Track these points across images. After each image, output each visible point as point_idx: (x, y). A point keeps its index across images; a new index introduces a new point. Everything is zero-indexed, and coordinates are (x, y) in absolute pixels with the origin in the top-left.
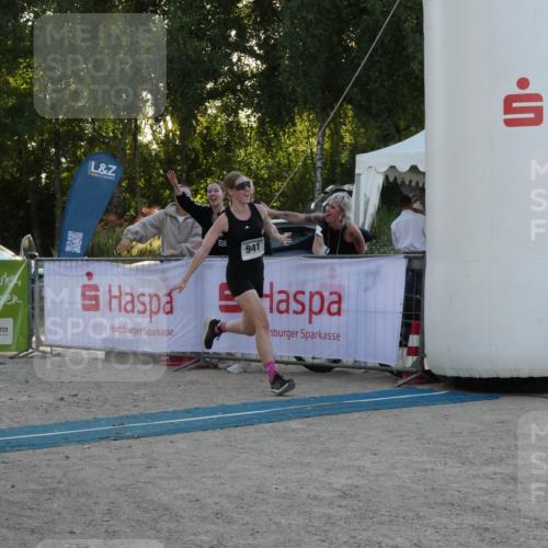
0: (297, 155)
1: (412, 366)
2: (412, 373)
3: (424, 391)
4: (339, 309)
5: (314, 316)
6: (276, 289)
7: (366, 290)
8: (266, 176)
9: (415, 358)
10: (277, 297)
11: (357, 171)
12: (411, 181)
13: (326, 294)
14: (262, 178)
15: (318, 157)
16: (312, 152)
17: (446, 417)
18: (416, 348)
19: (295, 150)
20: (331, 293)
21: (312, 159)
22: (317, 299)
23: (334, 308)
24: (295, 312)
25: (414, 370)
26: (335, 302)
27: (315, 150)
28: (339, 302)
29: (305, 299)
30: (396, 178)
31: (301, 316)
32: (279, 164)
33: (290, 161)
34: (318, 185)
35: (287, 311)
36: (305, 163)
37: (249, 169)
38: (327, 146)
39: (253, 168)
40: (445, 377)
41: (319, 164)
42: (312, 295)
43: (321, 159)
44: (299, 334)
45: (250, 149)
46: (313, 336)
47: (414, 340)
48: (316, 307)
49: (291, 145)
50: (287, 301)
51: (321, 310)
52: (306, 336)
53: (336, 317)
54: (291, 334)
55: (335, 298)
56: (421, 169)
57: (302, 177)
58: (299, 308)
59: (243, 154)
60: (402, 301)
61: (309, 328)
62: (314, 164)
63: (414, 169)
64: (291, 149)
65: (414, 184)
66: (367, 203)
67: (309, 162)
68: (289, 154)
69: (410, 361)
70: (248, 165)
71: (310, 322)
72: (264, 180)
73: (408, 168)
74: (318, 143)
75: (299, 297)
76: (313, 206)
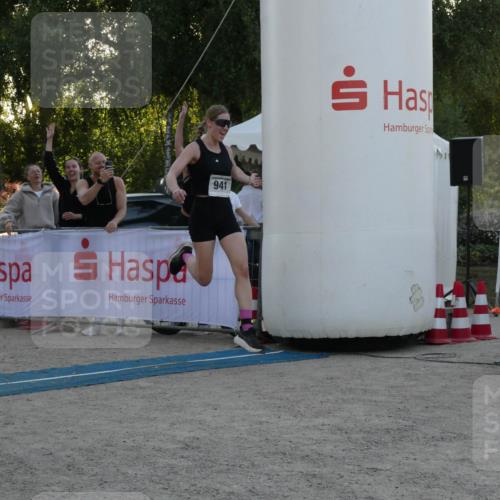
0: (148, 135)
4: (184, 276)
5: (161, 283)
8: (119, 154)
12: (250, 160)
14: (116, 156)
15: (168, 136)
16: (162, 133)
18: (255, 312)
19: (146, 131)
21: (162, 138)
22: (164, 267)
23: (180, 276)
27: (164, 130)
28: (184, 270)
29: (154, 267)
30: (236, 157)
32: (131, 142)
33: (142, 141)
34: (168, 162)
36: (155, 142)
37: (104, 147)
39: (108, 146)
40: (280, 338)
41: (168, 143)
42: (160, 264)
45: (105, 129)
46: (161, 301)
48: (163, 275)
49: (142, 126)
51: (167, 278)
52: (154, 301)
53: (182, 283)
56: (259, 147)
57: (153, 156)
59: (98, 134)
61: (157, 294)
62: (164, 143)
63: (253, 148)
64: (142, 129)
65: (253, 162)
67: (159, 141)
68: (141, 134)
70: (103, 143)
71: (158, 288)
72: (118, 158)
73: (248, 147)
74: (168, 123)
76: (162, 182)
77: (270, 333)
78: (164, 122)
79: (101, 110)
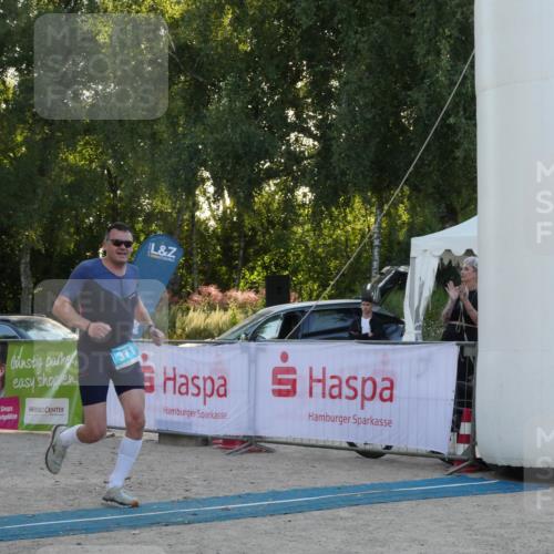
0: (355, 234)
1: (463, 454)
2: (464, 461)
3: (475, 480)
4: (391, 395)
5: (366, 402)
6: (328, 375)
7: (418, 376)
9: (466, 446)
10: (330, 382)
11: (412, 254)
13: (378, 380)
14: (319, 256)
15: (376, 235)
16: (369, 231)
17: (496, 508)
18: (468, 436)
19: (352, 228)
20: (384, 379)
22: (369, 385)
23: (386, 394)
24: (348, 398)
25: (466, 458)
26: (387, 388)
27: (372, 228)
28: (391, 388)
29: (357, 384)
30: (450, 262)
31: (354, 401)
32: (335, 241)
34: (375, 264)
35: (340, 395)
37: (306, 247)
38: (384, 225)
39: (310, 246)
40: (496, 466)
41: (376, 242)
42: (364, 381)
43: (378, 238)
44: (352, 420)
46: (365, 422)
47: (465, 428)
48: (368, 393)
50: (340, 386)
51: (373, 397)
52: (357, 421)
53: (388, 403)
54: (343, 420)
55: (388, 384)
56: (476, 252)
57: (359, 257)
58: (352, 393)
59: (300, 232)
60: (454, 388)
61: (362, 414)
62: (372, 243)
63: (469, 252)
66: (422, 286)
68: (347, 232)
69: (461, 449)
70: (305, 242)
71: (362, 407)
72: (321, 258)
73: (463, 252)
74: (376, 221)
75: (352, 382)
76: (369, 286)
77: (485, 460)
78: (373, 220)
79: (303, 205)
